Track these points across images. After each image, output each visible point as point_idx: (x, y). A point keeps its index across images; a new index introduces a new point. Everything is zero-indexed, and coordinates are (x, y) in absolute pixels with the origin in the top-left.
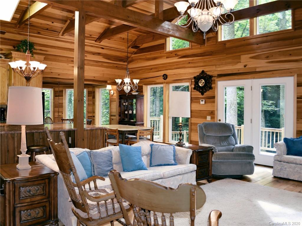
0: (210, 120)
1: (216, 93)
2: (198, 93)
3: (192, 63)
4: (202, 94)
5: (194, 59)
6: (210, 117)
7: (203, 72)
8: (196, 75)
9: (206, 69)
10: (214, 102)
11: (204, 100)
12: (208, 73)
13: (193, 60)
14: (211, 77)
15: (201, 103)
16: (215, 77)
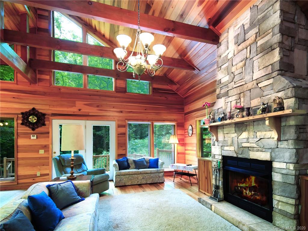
0: (43, 153)
1: (50, 129)
2: (27, 128)
3: (18, 98)
4: (33, 129)
5: (20, 95)
6: (43, 151)
7: (34, 109)
8: (24, 111)
9: (37, 107)
10: (48, 137)
11: (36, 136)
12: (40, 111)
13: (18, 96)
14: (44, 115)
15: (32, 138)
16: (48, 115)
